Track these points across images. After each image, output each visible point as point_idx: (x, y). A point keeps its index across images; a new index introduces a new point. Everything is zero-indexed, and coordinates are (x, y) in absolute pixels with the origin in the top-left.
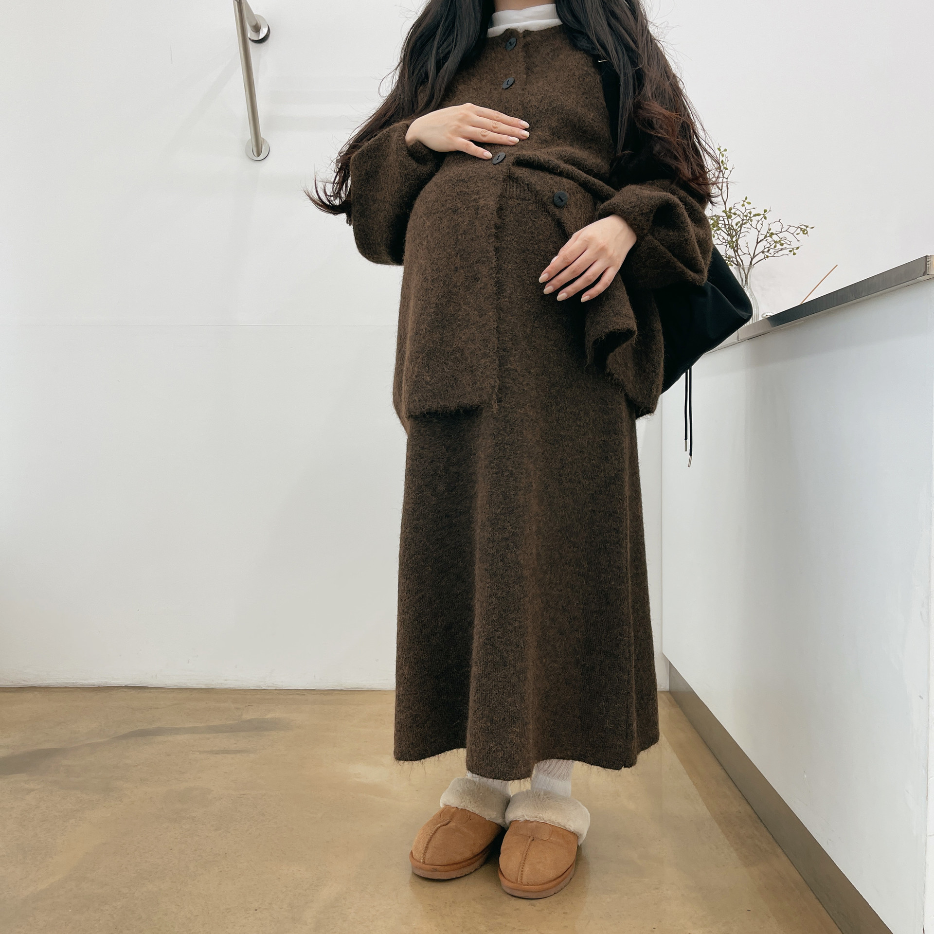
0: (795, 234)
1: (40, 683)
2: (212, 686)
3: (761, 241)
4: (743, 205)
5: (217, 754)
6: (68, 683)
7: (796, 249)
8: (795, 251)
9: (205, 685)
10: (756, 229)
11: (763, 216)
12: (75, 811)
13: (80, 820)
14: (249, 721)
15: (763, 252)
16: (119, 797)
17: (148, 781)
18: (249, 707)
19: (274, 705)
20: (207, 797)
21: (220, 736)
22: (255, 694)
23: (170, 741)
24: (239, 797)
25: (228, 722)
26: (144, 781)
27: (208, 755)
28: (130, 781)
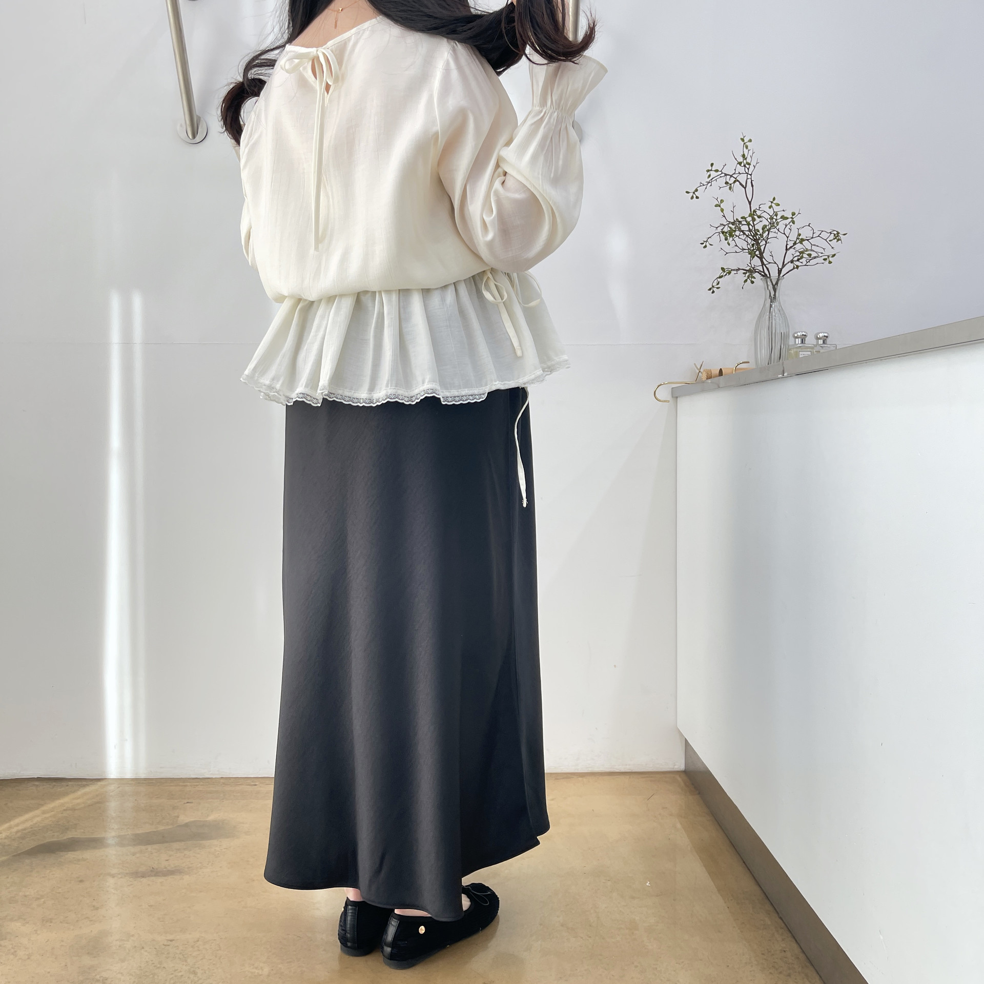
0: (828, 240)
3: (791, 247)
4: (770, 207)
7: (832, 257)
8: (831, 259)
10: (784, 234)
11: (791, 219)
14: (186, 825)
15: (792, 262)
16: (12, 948)
17: (51, 922)
18: (188, 804)
19: (219, 800)
20: (125, 945)
21: (149, 850)
22: (197, 785)
23: (84, 860)
24: (165, 945)
25: (161, 828)
26: (47, 922)
27: (131, 879)
28: (28, 923)
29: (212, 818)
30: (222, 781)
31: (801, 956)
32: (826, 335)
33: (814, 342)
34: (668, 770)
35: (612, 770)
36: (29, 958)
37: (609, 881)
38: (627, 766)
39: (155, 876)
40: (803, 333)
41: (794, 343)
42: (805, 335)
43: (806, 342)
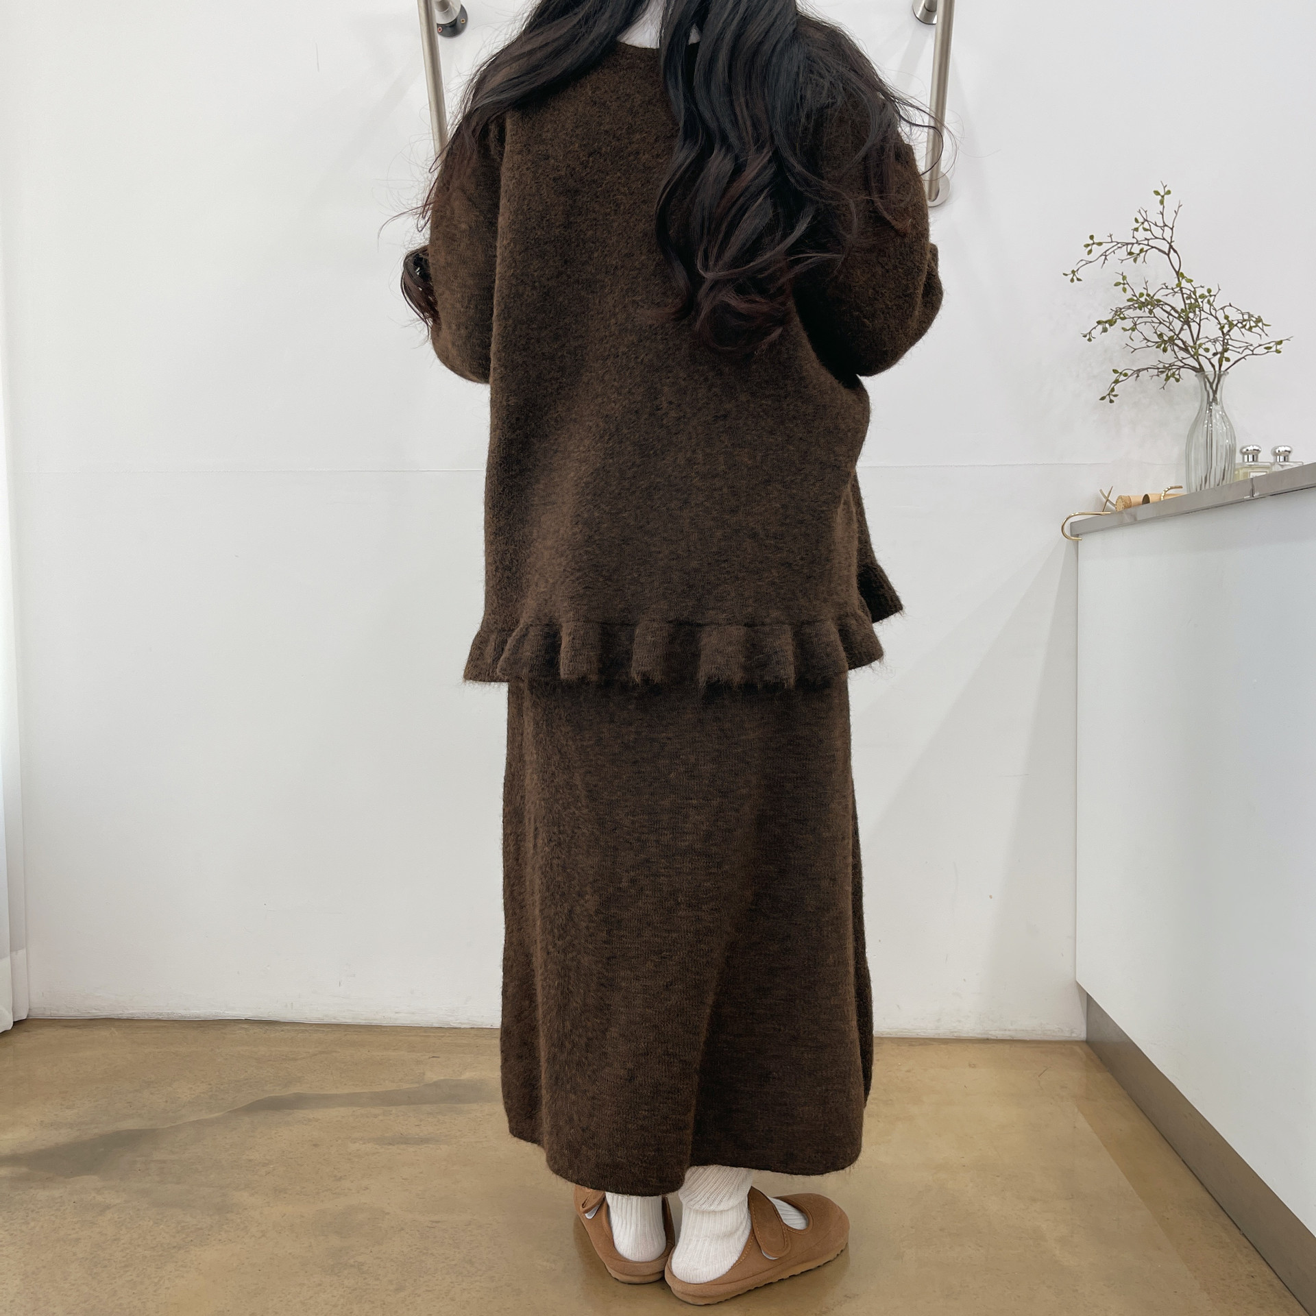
1: (121, 1012)
2: (375, 1022)
5: (391, 1144)
6: (161, 1014)
9: (365, 1020)
12: (174, 1247)
13: (182, 1266)
14: (436, 1085)
16: (241, 1222)
17: (286, 1193)
18: (435, 1059)
19: (473, 1055)
20: (380, 1225)
21: (394, 1112)
22: (442, 1037)
23: (317, 1120)
24: (430, 1227)
25: (405, 1086)
26: (280, 1192)
27: (377, 1146)
28: (257, 1193)
29: (467, 1075)
30: (473, 1032)
31: (1276, 1282)
32: (1288, 449)
33: (1271, 459)
34: (1064, 1039)
35: (985, 1036)
36: (263, 1236)
37: (998, 1176)
38: (1007, 1033)
39: (406, 1143)
40: (1257, 448)
41: (1241, 461)
42: (1258, 450)
43: (1259, 460)
